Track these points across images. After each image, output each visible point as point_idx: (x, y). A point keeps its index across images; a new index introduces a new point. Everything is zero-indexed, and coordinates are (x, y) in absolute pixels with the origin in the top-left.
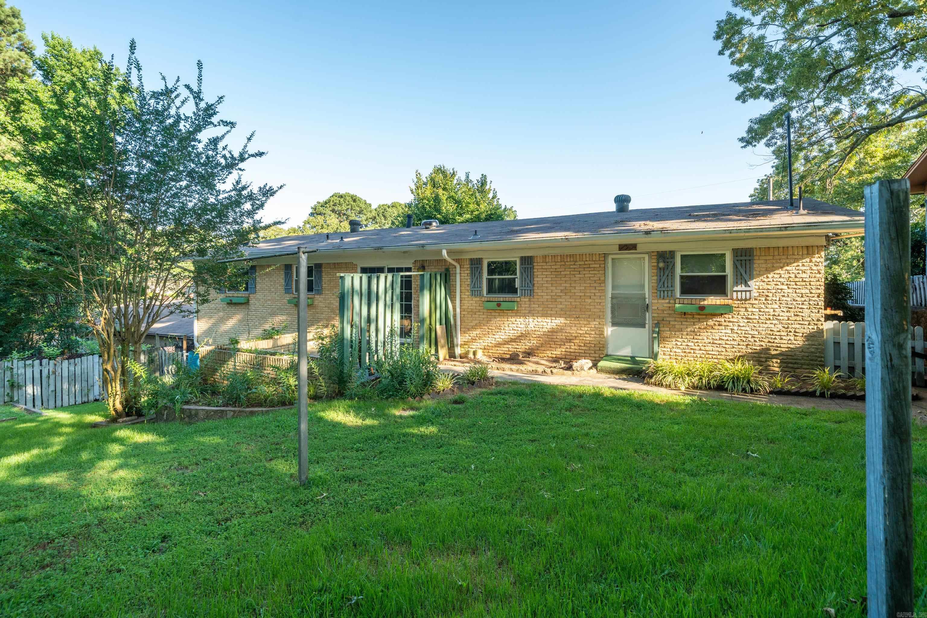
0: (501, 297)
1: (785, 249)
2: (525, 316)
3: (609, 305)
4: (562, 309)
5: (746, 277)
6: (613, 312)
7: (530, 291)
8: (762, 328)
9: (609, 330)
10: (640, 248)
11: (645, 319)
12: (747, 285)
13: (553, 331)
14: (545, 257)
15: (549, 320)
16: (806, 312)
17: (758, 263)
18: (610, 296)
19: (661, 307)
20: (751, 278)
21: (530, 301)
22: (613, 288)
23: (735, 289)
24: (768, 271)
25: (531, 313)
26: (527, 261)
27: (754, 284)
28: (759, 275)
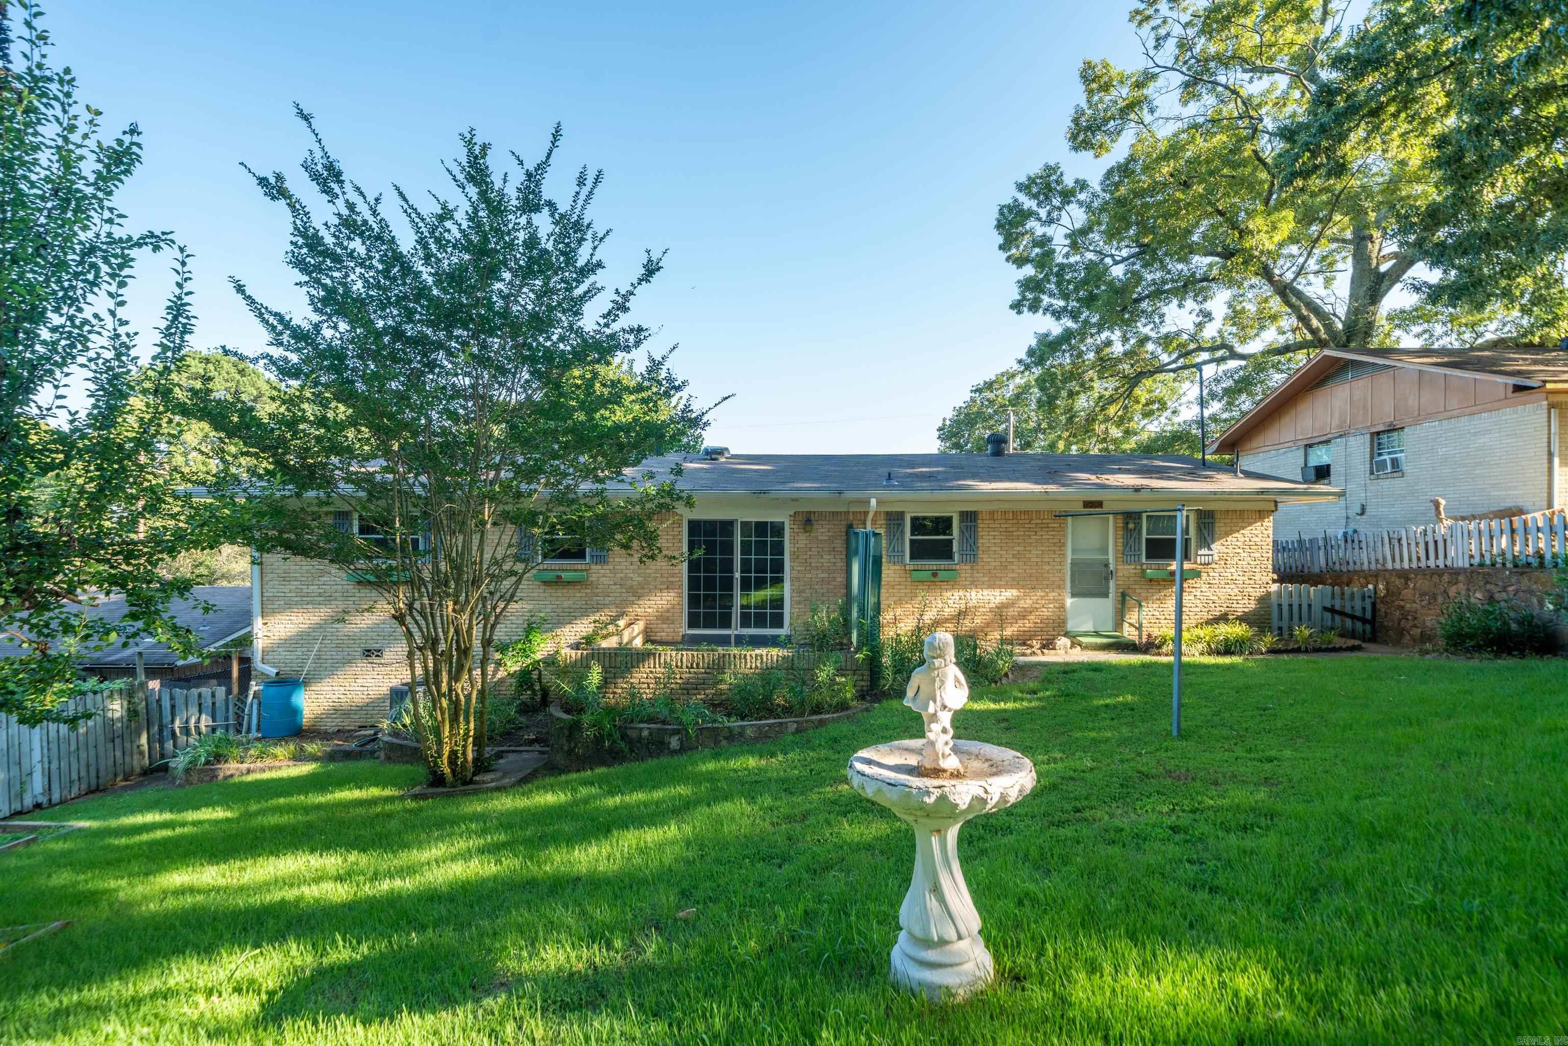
0: (933, 564)
1: (1242, 512)
2: (965, 588)
3: (1069, 573)
4: (1013, 579)
5: (1209, 540)
6: (1072, 581)
7: (971, 553)
8: (1222, 593)
9: (1069, 601)
10: (1105, 508)
11: (1108, 588)
12: (1210, 549)
13: (1002, 607)
14: (992, 513)
15: (997, 592)
16: (1258, 576)
17: (1219, 527)
18: (1069, 561)
19: (1126, 573)
20: (1213, 542)
21: (972, 569)
22: (1074, 551)
23: (1200, 552)
24: (1227, 534)
25: (975, 584)
26: (969, 518)
27: (1216, 547)
28: (1220, 539)
